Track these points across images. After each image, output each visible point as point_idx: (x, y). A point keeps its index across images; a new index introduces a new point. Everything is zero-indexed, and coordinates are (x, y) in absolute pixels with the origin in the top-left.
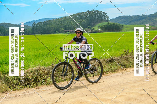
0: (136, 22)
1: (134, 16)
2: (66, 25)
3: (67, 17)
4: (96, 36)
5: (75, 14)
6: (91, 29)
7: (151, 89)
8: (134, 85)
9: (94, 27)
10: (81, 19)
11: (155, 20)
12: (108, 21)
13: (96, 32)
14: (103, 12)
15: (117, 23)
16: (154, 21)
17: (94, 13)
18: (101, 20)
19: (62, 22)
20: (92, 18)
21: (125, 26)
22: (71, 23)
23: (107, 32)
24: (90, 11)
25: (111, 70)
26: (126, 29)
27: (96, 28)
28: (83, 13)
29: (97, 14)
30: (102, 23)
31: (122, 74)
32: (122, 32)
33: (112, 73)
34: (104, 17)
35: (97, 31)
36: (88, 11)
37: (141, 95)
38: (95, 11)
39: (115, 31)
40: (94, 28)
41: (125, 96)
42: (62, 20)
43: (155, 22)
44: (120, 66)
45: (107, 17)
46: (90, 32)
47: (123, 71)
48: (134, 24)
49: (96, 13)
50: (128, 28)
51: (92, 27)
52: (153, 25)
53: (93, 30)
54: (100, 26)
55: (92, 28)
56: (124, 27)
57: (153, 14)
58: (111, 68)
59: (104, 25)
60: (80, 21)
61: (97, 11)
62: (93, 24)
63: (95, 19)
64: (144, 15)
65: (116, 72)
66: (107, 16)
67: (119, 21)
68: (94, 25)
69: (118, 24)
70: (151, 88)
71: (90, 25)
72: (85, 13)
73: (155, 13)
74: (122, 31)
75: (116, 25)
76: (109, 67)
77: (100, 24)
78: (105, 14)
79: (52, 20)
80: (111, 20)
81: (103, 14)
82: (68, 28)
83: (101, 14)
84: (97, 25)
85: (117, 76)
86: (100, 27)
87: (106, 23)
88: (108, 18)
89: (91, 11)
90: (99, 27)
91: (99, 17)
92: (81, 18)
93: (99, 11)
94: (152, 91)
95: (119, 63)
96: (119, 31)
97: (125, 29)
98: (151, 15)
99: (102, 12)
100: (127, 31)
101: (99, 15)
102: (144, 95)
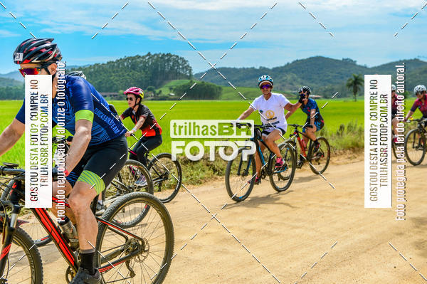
0: (248, 82)
1: (244, 69)
2: (100, 82)
3: (103, 64)
4: (164, 108)
5: (121, 59)
6: (154, 93)
7: (269, 220)
8: (236, 211)
9: (161, 89)
10: (134, 69)
11: (285, 78)
12: (190, 77)
13: (164, 98)
14: (181, 58)
15: (208, 82)
16: (284, 81)
17: (162, 58)
18: (177, 75)
19: (91, 76)
20: (157, 69)
21: (225, 89)
22: (112, 78)
23: (188, 99)
24: (152, 54)
25: (192, 179)
26: (226, 95)
27: (165, 91)
28: (139, 57)
29: (169, 60)
30: (178, 80)
31: (212, 187)
32: (219, 101)
33: (192, 186)
34: (183, 68)
35: (167, 97)
36: (149, 54)
37: (247, 232)
38: (164, 54)
39: (204, 99)
40: (160, 91)
41: (216, 233)
42: (92, 70)
43: (284, 83)
44: (211, 172)
45: (188, 68)
46: (152, 100)
47: (216, 182)
48: (243, 86)
49: (166, 58)
50: (231, 94)
51: (157, 88)
52: (281, 89)
53: (160, 95)
54: (174, 87)
55: (157, 91)
56: (223, 91)
57: (282, 67)
58: (192, 175)
59: (182, 84)
60: (131, 74)
61: (167, 54)
62: (158, 81)
63: (163, 72)
64: (264, 68)
65: (201, 183)
66: (188, 66)
67: (213, 78)
68: (160, 85)
69: (211, 83)
70: (269, 217)
71: (152, 84)
72: (144, 57)
73: (285, 66)
74: (218, 99)
75: (208, 86)
76: (188, 173)
77: (174, 83)
78: (185, 61)
79: (70, 69)
80: (196, 74)
81: (180, 61)
82: (104, 89)
83: (176, 62)
84: (168, 85)
85: (203, 192)
86: (175, 90)
87: (187, 81)
88: (190, 71)
89: (155, 55)
90: (171, 89)
91: (172, 68)
92: (134, 67)
93: (171, 56)
94: (271, 224)
95: (208, 165)
96: (213, 99)
97: (224, 95)
98: (277, 68)
99: (177, 57)
100: (228, 99)
101: (171, 64)
102: (253, 232)
